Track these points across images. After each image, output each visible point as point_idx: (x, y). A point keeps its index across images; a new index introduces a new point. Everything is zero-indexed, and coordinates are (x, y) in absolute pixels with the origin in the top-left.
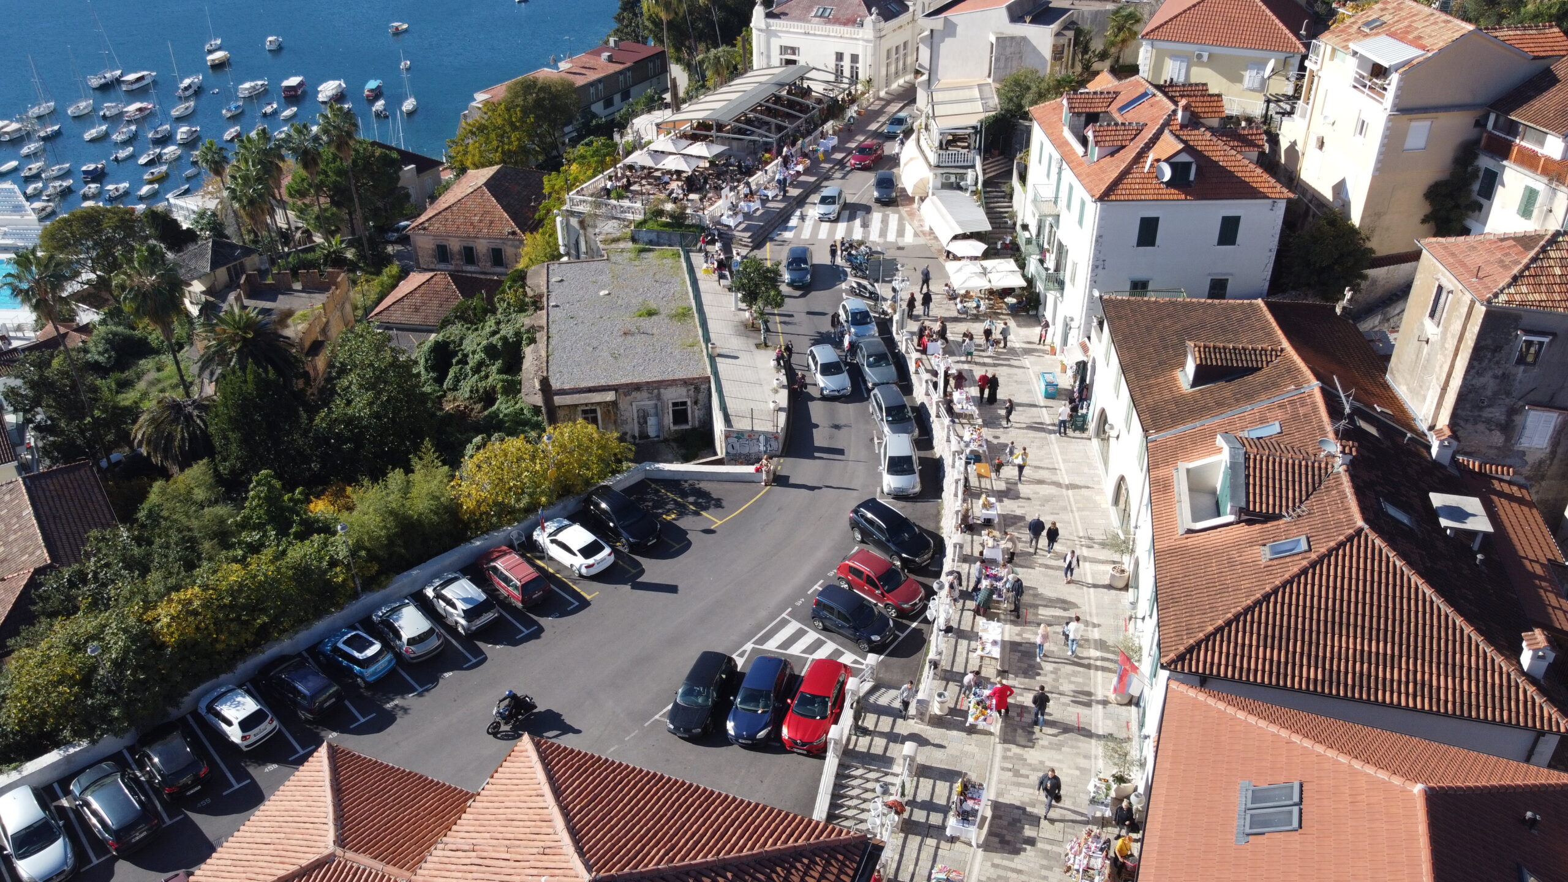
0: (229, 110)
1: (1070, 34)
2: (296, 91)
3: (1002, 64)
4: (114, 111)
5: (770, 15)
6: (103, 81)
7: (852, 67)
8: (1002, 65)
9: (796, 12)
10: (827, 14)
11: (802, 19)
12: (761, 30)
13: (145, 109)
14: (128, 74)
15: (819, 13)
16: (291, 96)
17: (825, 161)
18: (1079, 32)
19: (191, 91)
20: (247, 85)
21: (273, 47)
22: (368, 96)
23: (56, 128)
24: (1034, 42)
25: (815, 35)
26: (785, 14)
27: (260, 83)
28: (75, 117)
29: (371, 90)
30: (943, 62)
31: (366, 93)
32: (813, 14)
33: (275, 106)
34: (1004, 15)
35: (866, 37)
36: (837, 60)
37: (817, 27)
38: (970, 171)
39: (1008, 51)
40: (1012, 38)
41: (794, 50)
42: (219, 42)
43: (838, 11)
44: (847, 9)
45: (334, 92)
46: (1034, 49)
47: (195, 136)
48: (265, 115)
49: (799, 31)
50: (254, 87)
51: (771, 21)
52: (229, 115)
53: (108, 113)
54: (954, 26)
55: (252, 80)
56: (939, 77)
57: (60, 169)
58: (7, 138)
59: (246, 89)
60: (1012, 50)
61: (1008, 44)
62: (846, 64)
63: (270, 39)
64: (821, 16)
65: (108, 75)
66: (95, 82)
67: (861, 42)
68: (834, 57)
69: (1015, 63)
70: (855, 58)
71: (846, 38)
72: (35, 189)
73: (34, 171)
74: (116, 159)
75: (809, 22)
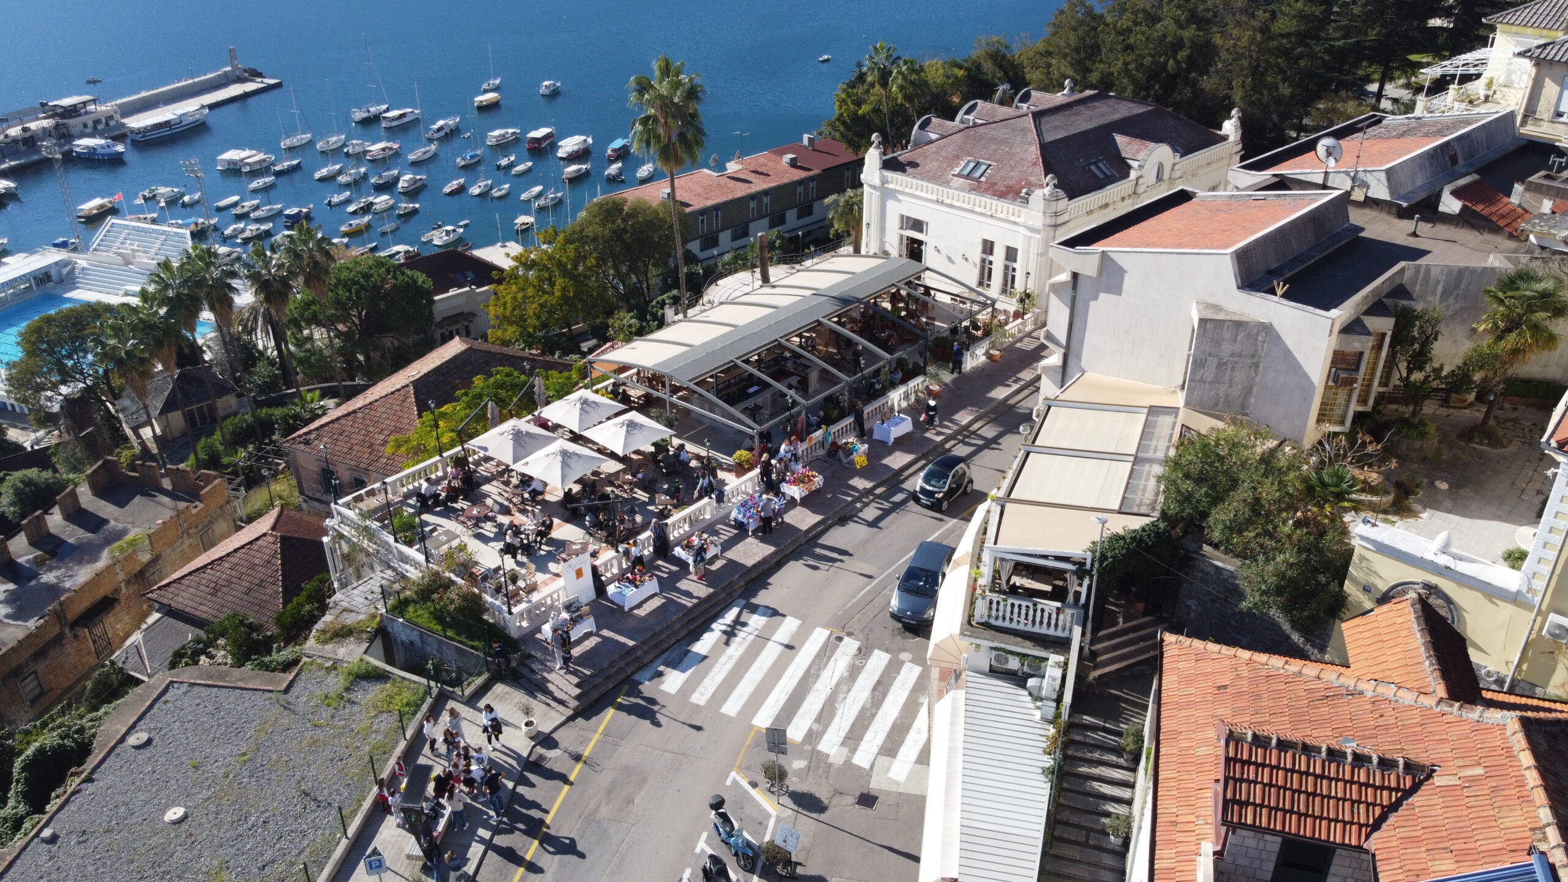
0: (463, 159)
1: (1384, 325)
2: (540, 144)
3: (1209, 374)
4: (358, 149)
5: (891, 165)
6: (366, 115)
7: (1006, 267)
8: (1209, 376)
9: (929, 165)
10: (977, 174)
11: (938, 178)
12: (874, 187)
13: (391, 149)
14: (393, 109)
15: (966, 172)
16: (535, 148)
17: (864, 473)
18: (1405, 320)
19: (442, 133)
20: (496, 133)
21: (547, 92)
22: (610, 156)
23: (295, 162)
24: (1289, 340)
25: (951, 206)
26: (914, 165)
27: (511, 131)
28: (323, 152)
29: (614, 150)
30: (1093, 341)
31: (609, 152)
32: (957, 171)
33: (512, 158)
34: (1226, 271)
35: (1030, 223)
36: (984, 252)
37: (958, 194)
38: (1054, 658)
39: (1227, 349)
40: (1239, 325)
41: (918, 225)
42: (497, 82)
43: (998, 170)
44: (1013, 169)
45: (576, 148)
46: (1288, 354)
47: (418, 184)
48: (499, 167)
49: (929, 196)
50: (503, 136)
51: (889, 174)
52: (463, 163)
53: (351, 151)
54: (1121, 272)
55: (502, 128)
56: (1083, 364)
57: (270, 210)
58: (248, 169)
59: (495, 137)
60: (1237, 348)
61: (1227, 334)
62: (998, 259)
63: (546, 83)
64: (968, 177)
65: (372, 109)
66: (359, 115)
67: (1022, 230)
68: (979, 248)
69: (1240, 377)
70: (1011, 254)
71: (1000, 219)
72: (235, 230)
73: (246, 210)
74: (329, 203)
75: (946, 183)
